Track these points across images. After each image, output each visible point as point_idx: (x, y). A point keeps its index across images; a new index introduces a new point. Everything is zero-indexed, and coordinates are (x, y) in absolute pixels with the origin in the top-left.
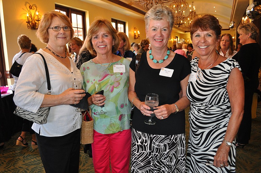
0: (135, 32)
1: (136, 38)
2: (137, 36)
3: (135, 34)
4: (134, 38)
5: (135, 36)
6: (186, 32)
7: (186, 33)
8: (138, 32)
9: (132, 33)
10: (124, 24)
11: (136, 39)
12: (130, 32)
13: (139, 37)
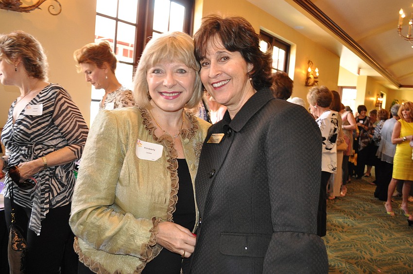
0: (310, 70)
1: (310, 84)
2: (312, 81)
3: (308, 73)
4: (305, 84)
5: (308, 78)
6: (401, 86)
7: (402, 89)
8: (317, 70)
9: (303, 72)
10: (287, 48)
11: (308, 87)
12: (298, 70)
13: (317, 82)
